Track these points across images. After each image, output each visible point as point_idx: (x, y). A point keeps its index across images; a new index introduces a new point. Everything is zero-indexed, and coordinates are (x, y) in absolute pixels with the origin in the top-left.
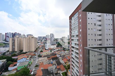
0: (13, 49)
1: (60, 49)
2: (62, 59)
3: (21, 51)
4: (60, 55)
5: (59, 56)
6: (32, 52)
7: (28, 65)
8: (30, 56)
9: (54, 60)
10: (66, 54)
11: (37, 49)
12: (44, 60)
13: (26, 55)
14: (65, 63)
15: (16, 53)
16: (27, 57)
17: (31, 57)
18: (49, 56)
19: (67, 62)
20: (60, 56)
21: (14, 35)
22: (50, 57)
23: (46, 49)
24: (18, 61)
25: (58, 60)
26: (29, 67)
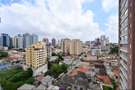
2: (112, 71)
4: (110, 64)
5: (108, 65)
6: (76, 55)
7: (70, 65)
8: (74, 58)
9: (98, 69)
11: (82, 53)
12: (86, 65)
13: (71, 57)
14: (115, 77)
17: (74, 60)
18: (92, 62)
20: (110, 66)
25: (104, 69)
26: (70, 67)
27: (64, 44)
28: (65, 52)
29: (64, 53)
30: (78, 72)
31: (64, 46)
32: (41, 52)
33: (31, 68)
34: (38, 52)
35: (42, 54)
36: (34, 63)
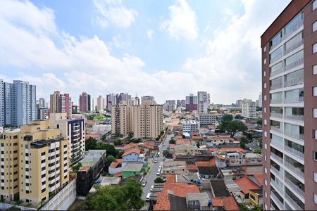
0: (118, 129)
1: (228, 142)
2: (234, 179)
3: (131, 134)
4: (227, 161)
5: (224, 165)
6: (151, 140)
7: (141, 172)
8: (146, 150)
9: (207, 176)
10: (252, 163)
11: (162, 133)
13: (139, 146)
14: (243, 196)
15: (121, 139)
16: (141, 153)
17: (148, 154)
18: (191, 160)
19: (250, 193)
20: (228, 167)
21: (119, 98)
22: (194, 163)
23: (184, 137)
24: (124, 159)
25: (219, 177)
26: (142, 178)
27: (118, 111)
28: (122, 132)
29: (118, 134)
30: (171, 197)
31: (118, 117)
32: (57, 149)
33: (19, 207)
34: (47, 152)
35: (57, 156)
36: (27, 188)
